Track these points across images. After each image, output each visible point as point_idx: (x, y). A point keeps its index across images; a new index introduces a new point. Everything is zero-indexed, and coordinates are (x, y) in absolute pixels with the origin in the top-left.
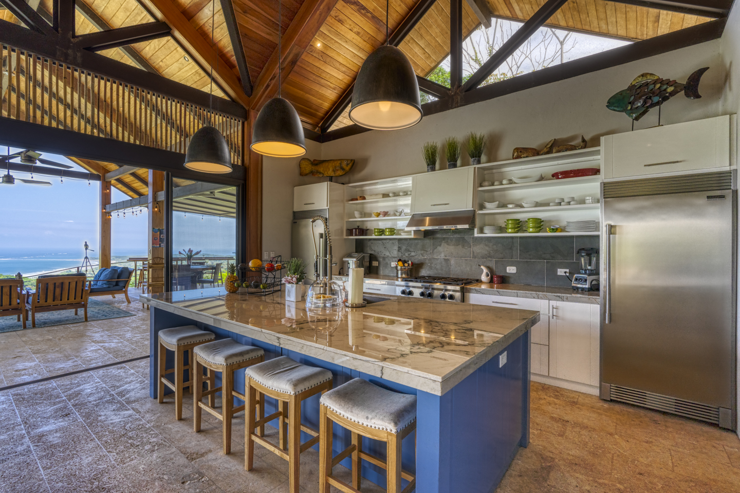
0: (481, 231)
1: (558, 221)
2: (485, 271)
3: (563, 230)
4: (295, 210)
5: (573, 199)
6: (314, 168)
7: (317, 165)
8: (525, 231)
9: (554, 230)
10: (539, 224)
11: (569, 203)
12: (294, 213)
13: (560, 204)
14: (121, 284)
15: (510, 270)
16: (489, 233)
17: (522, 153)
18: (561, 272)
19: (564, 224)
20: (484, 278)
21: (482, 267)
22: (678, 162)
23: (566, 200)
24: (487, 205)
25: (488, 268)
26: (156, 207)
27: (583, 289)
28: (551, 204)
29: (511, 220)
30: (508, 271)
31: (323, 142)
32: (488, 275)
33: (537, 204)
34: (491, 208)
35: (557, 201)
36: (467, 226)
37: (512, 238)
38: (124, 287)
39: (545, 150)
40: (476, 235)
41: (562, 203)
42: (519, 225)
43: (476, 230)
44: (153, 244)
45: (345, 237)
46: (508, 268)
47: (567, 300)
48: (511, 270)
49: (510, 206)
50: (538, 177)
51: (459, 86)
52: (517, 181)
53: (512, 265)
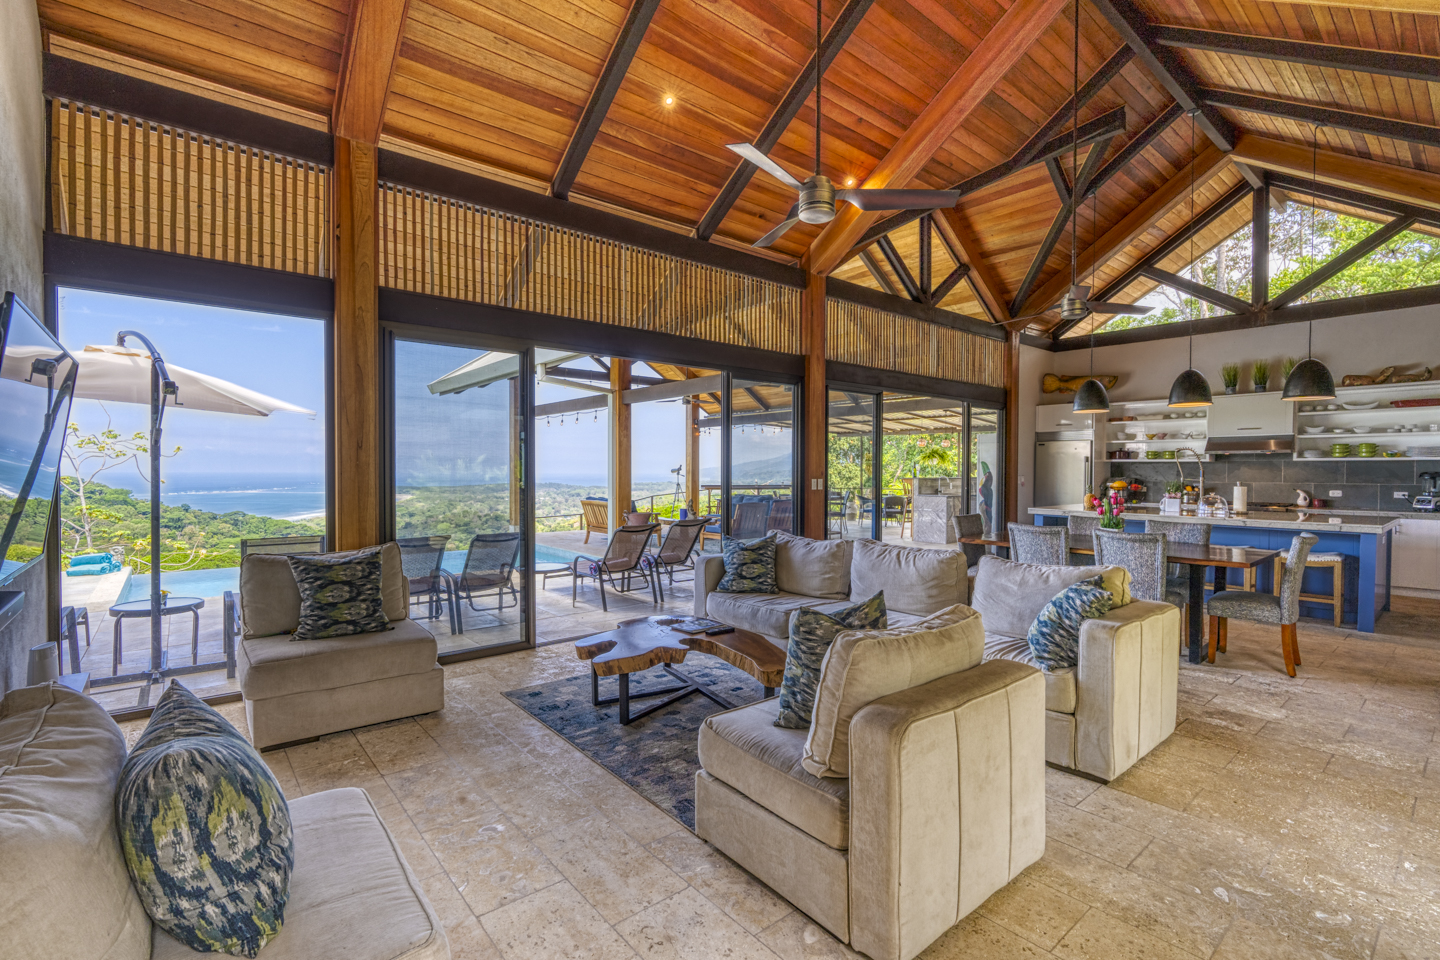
0: (1300, 455)
1: (1394, 446)
2: (1302, 495)
3: (1403, 454)
4: (1040, 429)
5: (1416, 426)
6: (1063, 385)
7: (1066, 381)
8: (1356, 455)
9: (1392, 455)
10: (1374, 449)
11: (1411, 431)
12: (1037, 434)
13: (1399, 431)
15: (1333, 493)
16: (1310, 457)
17: (1354, 380)
18: (1398, 495)
19: (1403, 448)
20: (1300, 501)
21: (1298, 491)
23: (1408, 427)
24: (1310, 430)
25: (1305, 492)
27: (1426, 510)
28: (1389, 431)
29: (1339, 445)
30: (1331, 495)
32: (1305, 499)
33: (1374, 430)
34: (1314, 433)
35: (1397, 427)
36: (1289, 451)
37: (1337, 462)
39: (1382, 378)
40: (1295, 458)
41: (1403, 430)
42: (1349, 450)
43: (1295, 455)
45: (1105, 460)
46: (1331, 492)
47: (1412, 517)
48: (1335, 494)
49: (1338, 431)
50: (1376, 404)
51: (1266, 303)
52: (1345, 406)
53: (1336, 488)
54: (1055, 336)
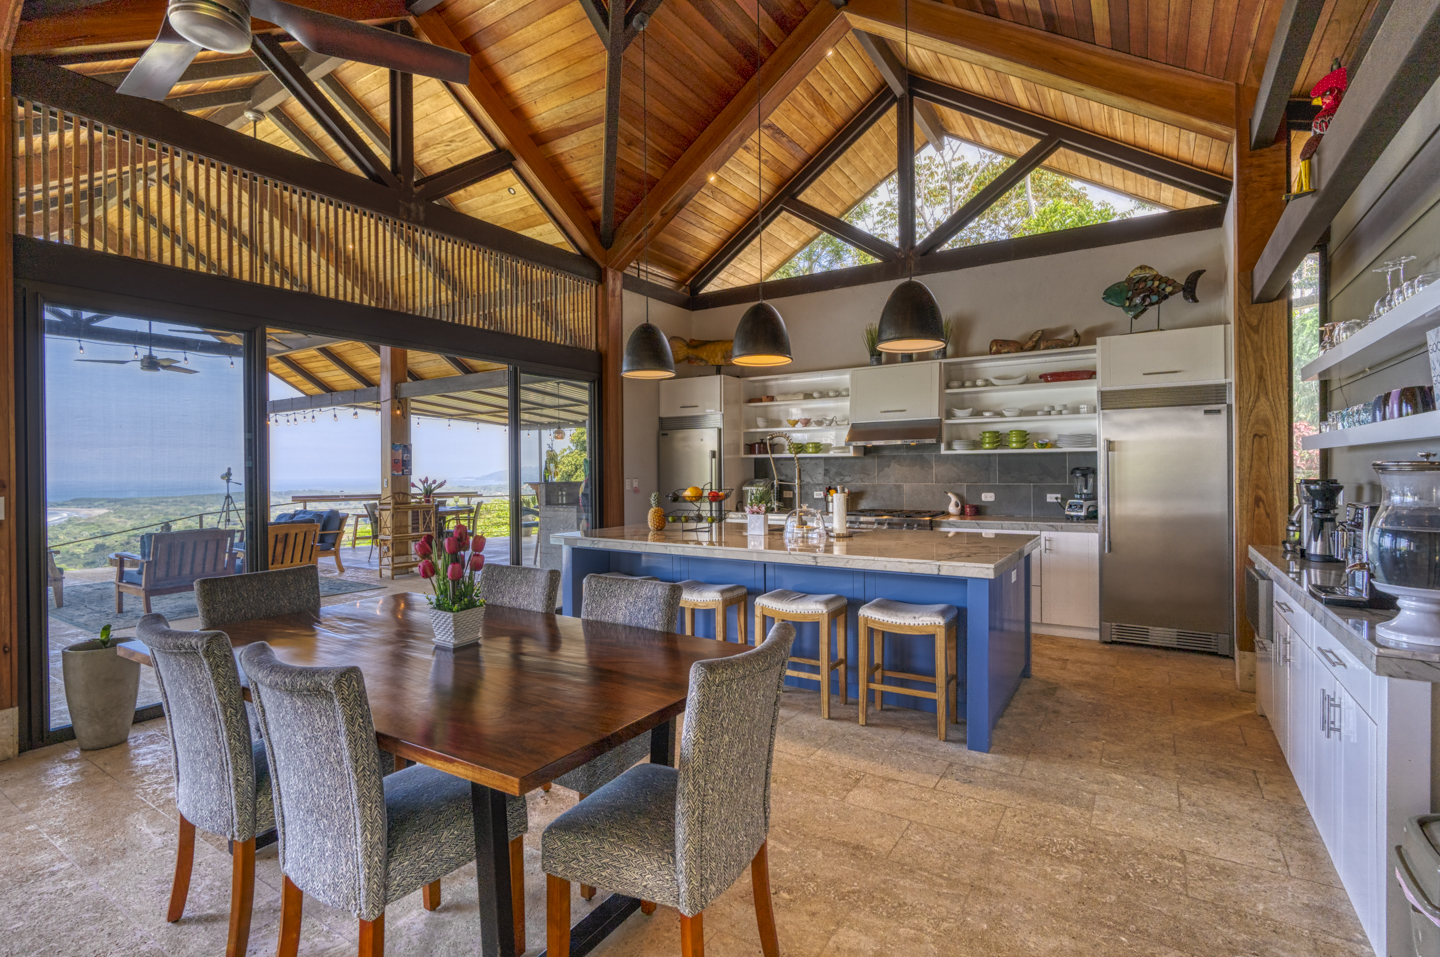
0: (949, 446)
1: (1046, 434)
2: (954, 499)
3: (1054, 445)
4: (663, 414)
5: (1065, 407)
6: (692, 353)
7: (696, 347)
8: (1006, 446)
9: (1043, 445)
10: (1025, 438)
11: (1060, 413)
12: (661, 419)
13: (1049, 413)
14: (330, 540)
15: (986, 497)
16: (959, 450)
17: (1001, 347)
18: (1051, 498)
19: (1054, 437)
20: (952, 509)
21: (950, 494)
22: (1176, 372)
23: (1058, 408)
24: (958, 412)
25: (958, 495)
26: (398, 409)
27: (1079, 519)
28: (1039, 413)
29: (989, 432)
30: (983, 499)
31: (694, 309)
32: (957, 505)
33: (1023, 413)
34: (962, 417)
35: (1046, 409)
36: (934, 441)
37: (989, 455)
38: (334, 545)
39: (1030, 344)
40: (943, 451)
41: (1053, 412)
42: (999, 439)
43: (943, 446)
44: (392, 470)
45: (743, 456)
46: (983, 495)
47: (1062, 529)
48: (988, 497)
49: (987, 414)
50: (1023, 378)
51: (913, 247)
52: (994, 381)
53: (989, 491)
54: (694, 289)
